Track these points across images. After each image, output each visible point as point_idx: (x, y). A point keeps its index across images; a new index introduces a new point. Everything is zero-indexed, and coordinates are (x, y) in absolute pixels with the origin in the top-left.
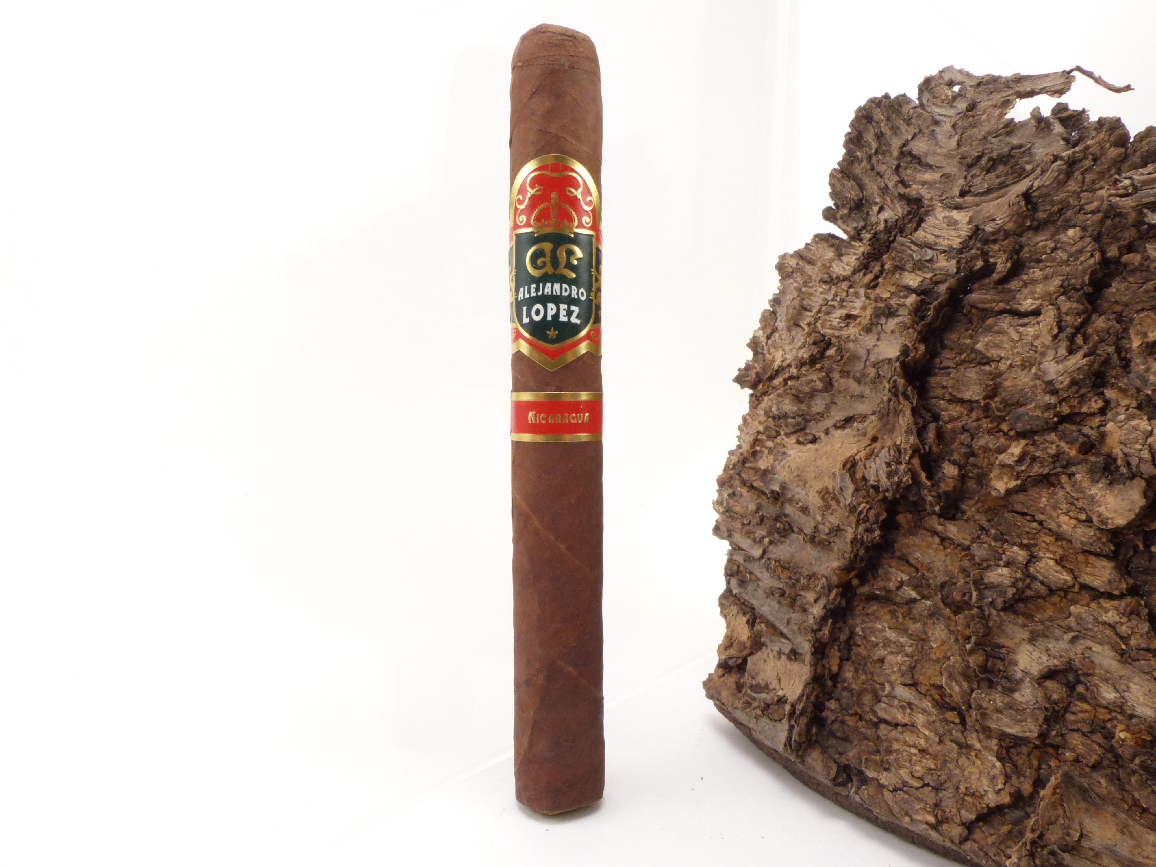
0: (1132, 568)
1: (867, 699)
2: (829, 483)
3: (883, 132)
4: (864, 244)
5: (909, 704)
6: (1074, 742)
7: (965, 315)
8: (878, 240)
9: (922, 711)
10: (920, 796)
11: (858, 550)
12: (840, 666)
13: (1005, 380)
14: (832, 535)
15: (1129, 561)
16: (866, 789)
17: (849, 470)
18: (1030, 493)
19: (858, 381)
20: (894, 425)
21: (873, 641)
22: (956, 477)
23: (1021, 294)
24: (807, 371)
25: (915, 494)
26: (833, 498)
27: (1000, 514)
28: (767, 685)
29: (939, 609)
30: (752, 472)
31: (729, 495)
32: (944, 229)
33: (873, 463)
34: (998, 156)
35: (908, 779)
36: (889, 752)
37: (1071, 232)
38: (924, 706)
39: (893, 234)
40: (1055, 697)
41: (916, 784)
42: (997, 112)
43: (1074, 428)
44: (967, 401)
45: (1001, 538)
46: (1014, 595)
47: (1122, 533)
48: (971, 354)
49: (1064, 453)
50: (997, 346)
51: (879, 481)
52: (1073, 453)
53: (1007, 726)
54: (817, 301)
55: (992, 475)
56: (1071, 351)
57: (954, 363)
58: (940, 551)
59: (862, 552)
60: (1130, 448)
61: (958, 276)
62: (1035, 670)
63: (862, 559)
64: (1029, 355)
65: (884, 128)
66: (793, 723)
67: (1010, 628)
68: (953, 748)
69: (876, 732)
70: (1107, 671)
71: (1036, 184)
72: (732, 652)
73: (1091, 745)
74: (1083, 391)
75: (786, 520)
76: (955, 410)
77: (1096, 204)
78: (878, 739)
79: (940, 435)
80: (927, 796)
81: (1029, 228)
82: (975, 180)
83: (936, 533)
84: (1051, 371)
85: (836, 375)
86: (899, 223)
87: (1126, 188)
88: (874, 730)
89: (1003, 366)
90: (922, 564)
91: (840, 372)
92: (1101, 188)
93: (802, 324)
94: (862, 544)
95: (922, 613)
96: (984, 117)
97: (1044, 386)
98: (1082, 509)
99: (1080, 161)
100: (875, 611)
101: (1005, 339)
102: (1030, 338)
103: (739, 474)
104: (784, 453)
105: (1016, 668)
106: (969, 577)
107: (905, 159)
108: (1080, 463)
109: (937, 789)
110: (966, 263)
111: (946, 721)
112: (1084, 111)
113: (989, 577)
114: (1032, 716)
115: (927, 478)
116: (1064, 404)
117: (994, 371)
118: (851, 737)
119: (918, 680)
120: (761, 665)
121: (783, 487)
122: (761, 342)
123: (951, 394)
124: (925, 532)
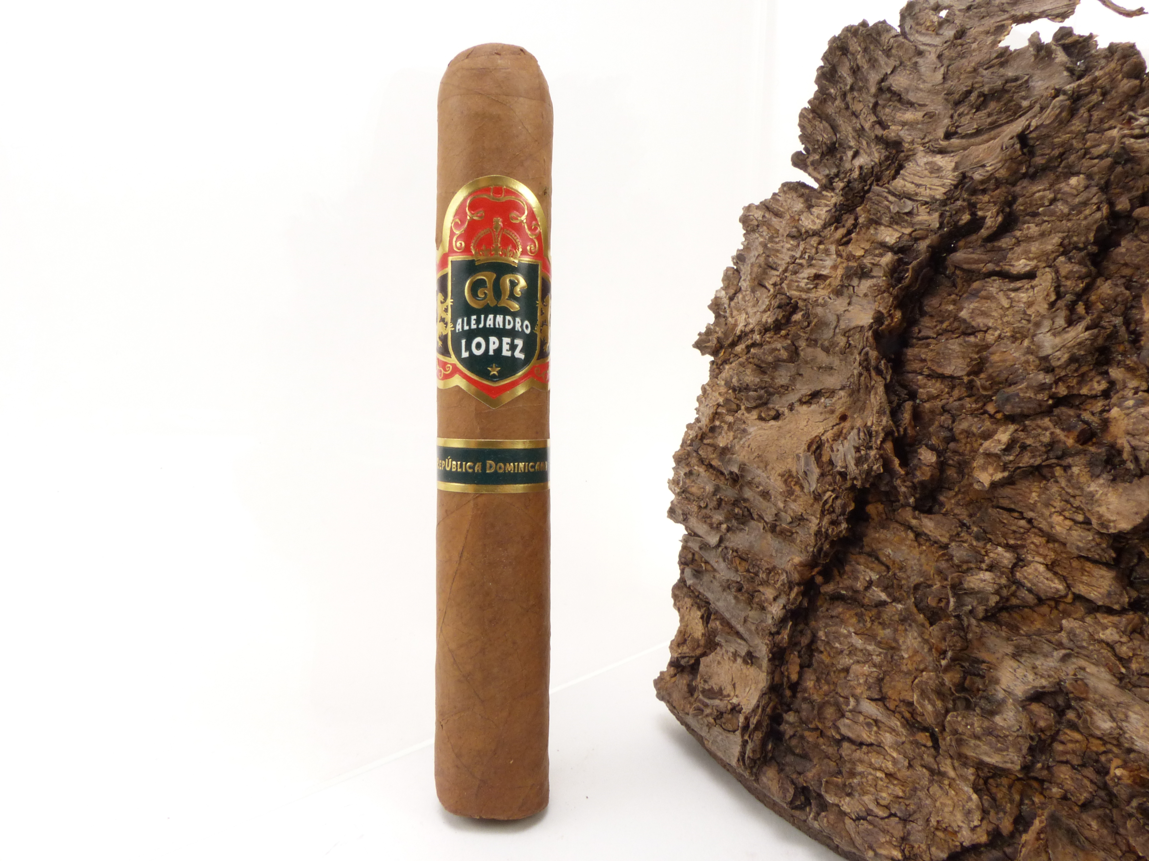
0: (1135, 578)
1: (830, 712)
2: (792, 465)
3: (860, 64)
4: (837, 194)
5: (876, 721)
6: (1062, 776)
7: (948, 277)
8: (851, 189)
9: (889, 730)
10: (886, 827)
11: (822, 544)
12: (800, 674)
13: (992, 354)
14: (794, 525)
15: (1132, 570)
16: (825, 816)
17: (815, 452)
18: (1018, 486)
19: (827, 350)
20: (865, 403)
21: (837, 648)
22: (934, 464)
23: (1013, 254)
24: (772, 337)
25: (887, 484)
26: (796, 483)
27: (983, 509)
28: (721, 690)
29: (911, 614)
30: (710, 449)
31: (685, 474)
32: (926, 176)
33: (841, 446)
34: (990, 90)
35: (872, 806)
36: (852, 774)
37: (1074, 181)
38: (893, 724)
39: (869, 182)
40: (1042, 724)
41: (881, 813)
42: (990, 39)
43: (1071, 412)
44: (948, 377)
45: (984, 537)
46: (997, 603)
47: (1125, 538)
48: (954, 322)
49: (1059, 441)
50: (985, 314)
51: (846, 467)
52: (1070, 442)
53: (986, 754)
54: (783, 259)
55: (975, 465)
56: (1071, 322)
57: (934, 333)
58: (914, 547)
59: (826, 546)
60: (1140, 440)
61: (940, 232)
62: (1020, 690)
63: (826, 555)
64: (1020, 325)
65: (861, 60)
66: (746, 737)
67: (992, 641)
68: (924, 774)
69: (838, 750)
70: (1103, 696)
71: (1034, 123)
72: (685, 649)
73: (1082, 780)
74: (1084, 369)
75: (745, 505)
76: (934, 387)
77: (1104, 147)
78: (840, 759)
79: (917, 415)
80: (893, 828)
81: (1025, 176)
82: (962, 120)
83: (910, 527)
84: (1046, 344)
85: (802, 344)
86: (875, 170)
87: (1142, 127)
88: (836, 749)
89: (990, 338)
90: (894, 563)
91: (807, 340)
92: (1111, 128)
93: (767, 285)
94: (826, 538)
95: (893, 618)
96: (974, 46)
97: (1037, 362)
98: (1079, 508)
99: (1087, 95)
100: (840, 614)
101: (994, 305)
102: (1023, 305)
103: (697, 452)
104: (744, 431)
105: (998, 687)
106: (946, 580)
107: (884, 96)
108: (1078, 453)
109: (905, 820)
110: (951, 216)
111: (917, 744)
112: (1091, 36)
113: (969, 582)
114: (1014, 744)
115: (901, 465)
116: (1060, 384)
117: (980, 343)
118: (811, 754)
119: (886, 694)
120: (715, 667)
121: (743, 468)
122: (723, 303)
123: (930, 368)
124: (898, 525)
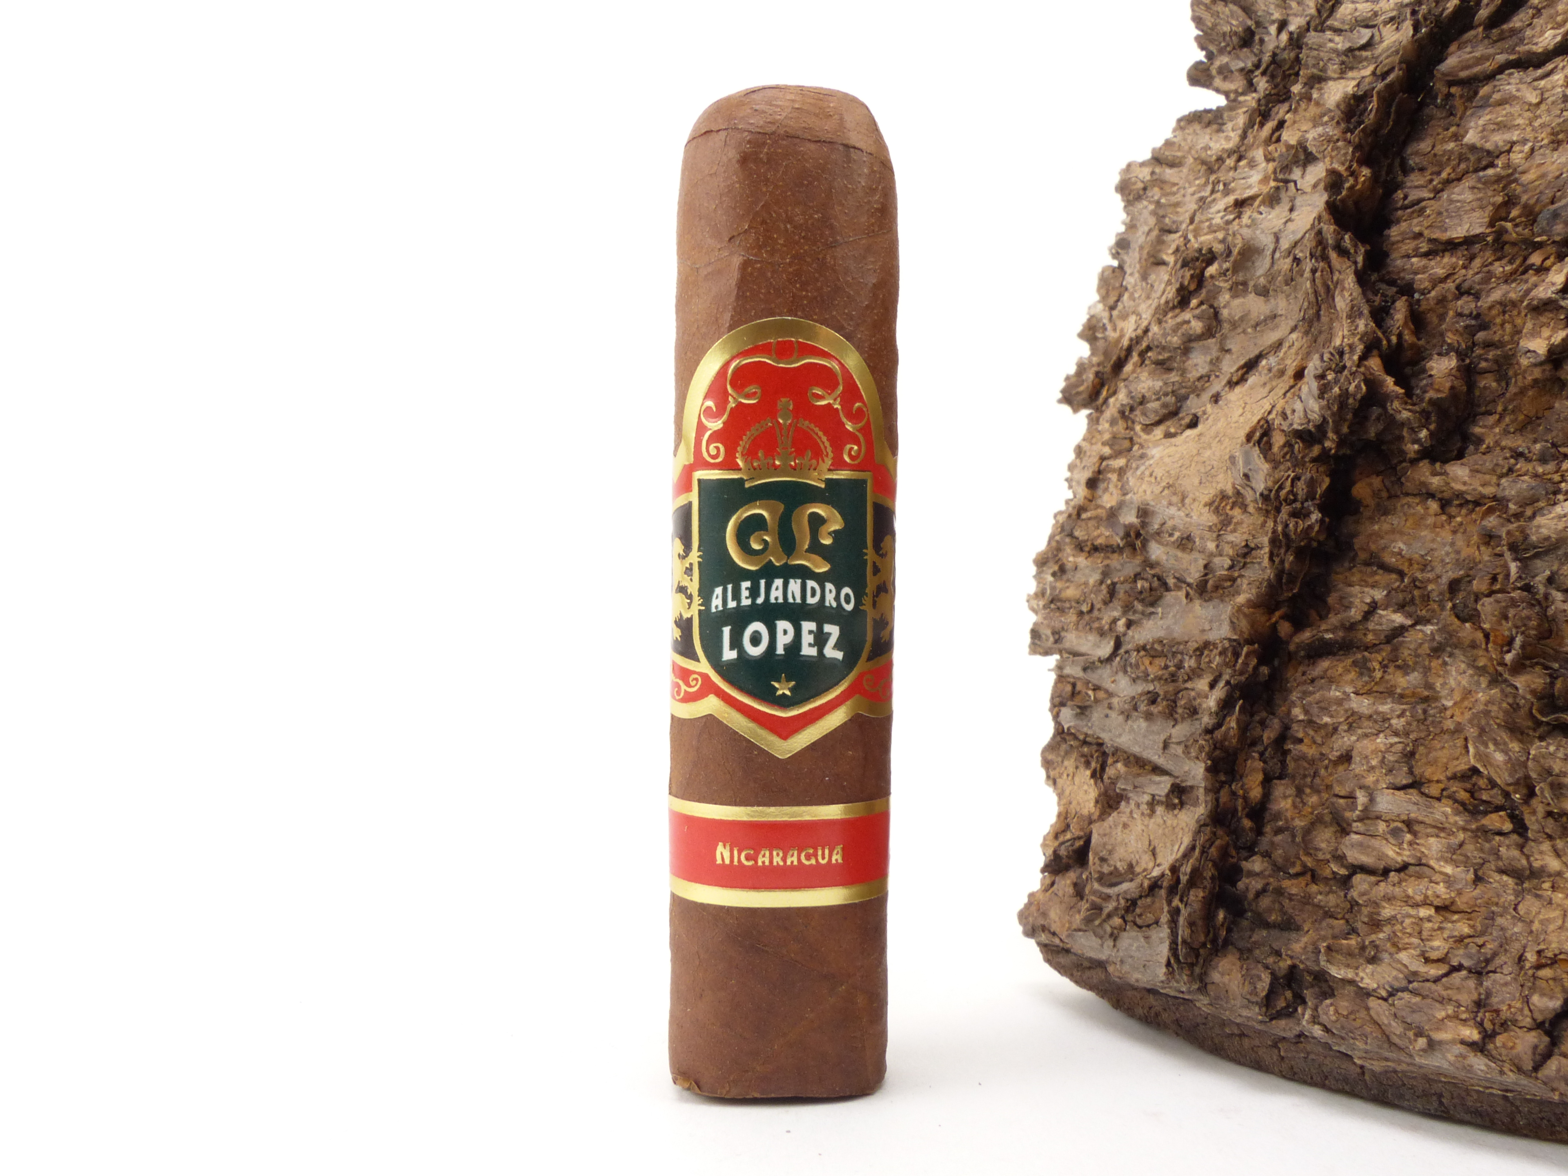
1: (1324, 839)
2: (1226, 482)
4: (1258, 87)
5: (1409, 824)
7: (1443, 106)
8: (1279, 65)
9: (1435, 831)
10: (1444, 993)
11: (1282, 562)
12: (1267, 789)
13: (1524, 176)
14: (1237, 568)
16: (1332, 1005)
17: (1259, 442)
19: (1264, 292)
20: (1328, 320)
21: (1326, 724)
22: (1453, 372)
23: (1533, 29)
24: (1176, 316)
25: (1378, 419)
26: (1234, 503)
28: (1131, 867)
29: (1451, 634)
30: (1091, 522)
31: (1054, 574)
33: (1299, 402)
35: (1417, 966)
36: (1376, 924)
38: (1438, 817)
44: (1460, 244)
45: (1554, 454)
48: (1459, 164)
50: (1502, 126)
54: (1187, 211)
57: (1430, 191)
58: (1443, 526)
59: (1291, 561)
63: (1292, 579)
66: (1176, 902)
68: (1505, 886)
69: (1345, 896)
72: (1068, 836)
75: (1152, 572)
76: (1439, 267)
78: (1351, 910)
79: (1417, 319)
80: (1459, 990)
83: (1431, 495)
85: (1224, 298)
88: (1342, 894)
90: (1410, 560)
91: (1231, 289)
93: (1165, 257)
94: (1288, 547)
95: (1419, 651)
100: (1326, 671)
101: (1515, 109)
102: (1560, 90)
104: (1143, 456)
106: (1500, 543)
109: (1479, 973)
111: (1485, 833)
113: (1539, 527)
115: (1396, 384)
117: (1504, 173)
118: (1297, 918)
119: (1422, 776)
120: (1118, 833)
121: (1144, 513)
122: (1101, 319)
123: (1431, 241)
124: (1409, 499)
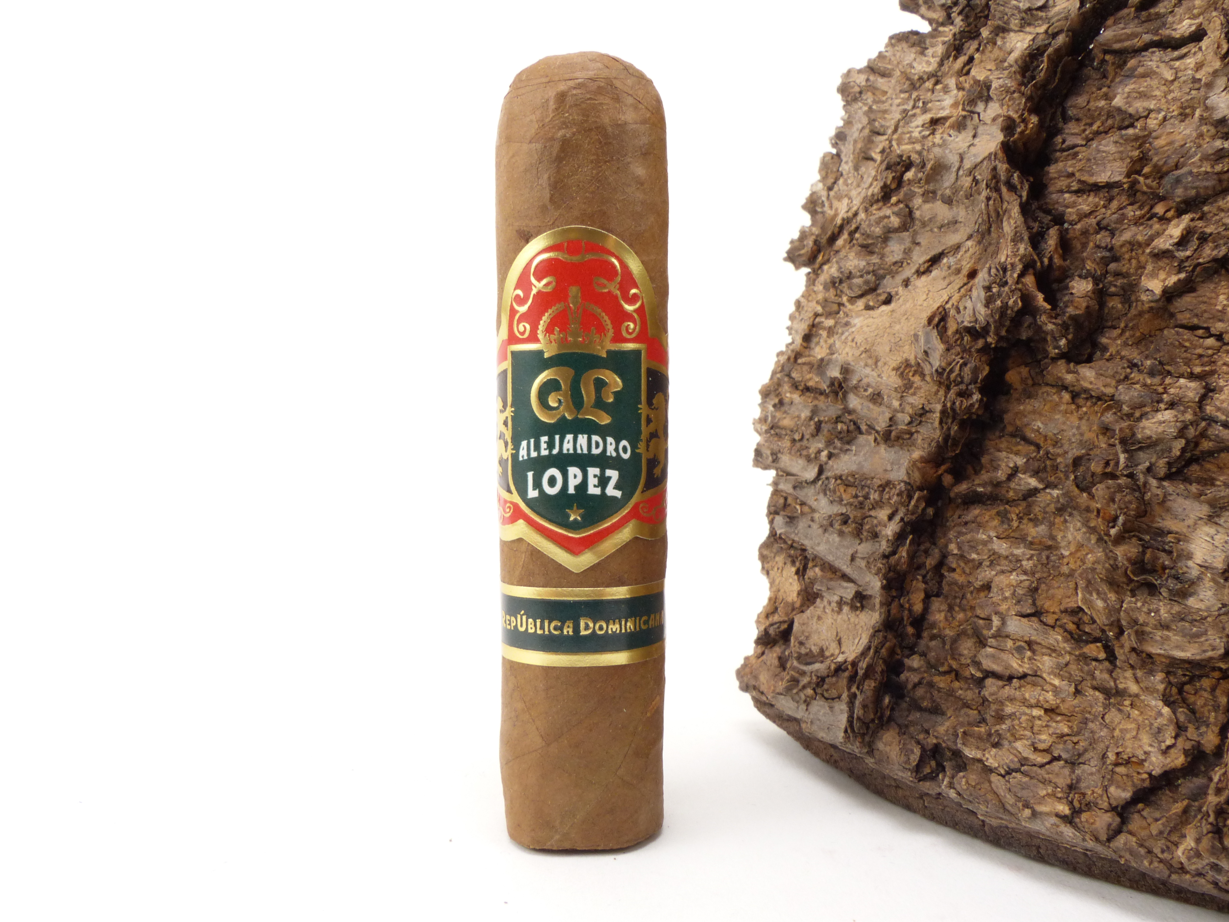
1: (966, 647)
2: (910, 353)
4: (955, 23)
5: (1030, 643)
7: (1097, 69)
9: (1049, 651)
10: (1047, 776)
11: (949, 429)
12: (926, 604)
13: (1156, 140)
14: (915, 424)
16: (964, 777)
17: (937, 325)
18: (1200, 291)
19: (949, 201)
20: (997, 240)
21: (973, 560)
22: (1089, 294)
23: (1174, 16)
24: (879, 208)
25: (1029, 327)
26: (915, 372)
27: (1158, 336)
28: (822, 651)
29: (1072, 499)
30: (806, 368)
31: (774, 406)
33: (969, 301)
35: (1028, 753)
36: (1000, 718)
38: (1052, 643)
44: (1103, 187)
45: (1160, 370)
46: (1183, 450)
48: (1107, 120)
50: (1143, 96)
51: (976, 319)
53: (1178, 647)
54: (892, 118)
55: (1143, 276)
57: (1083, 139)
58: (1072, 413)
59: (955, 429)
61: (1081, 12)
62: (1220, 561)
63: (955, 442)
64: (1190, 97)
66: (854, 689)
67: (1179, 504)
68: (1097, 699)
69: (979, 693)
72: (776, 618)
75: (850, 418)
76: (1085, 204)
78: (983, 704)
79: (1065, 244)
80: (1057, 775)
83: (1065, 388)
84: (1221, 105)
85: (917, 202)
88: (977, 691)
90: (1045, 437)
91: (923, 195)
93: (874, 155)
94: (954, 419)
95: (1047, 509)
97: (1213, 130)
100: (976, 517)
101: (1154, 83)
102: (1190, 72)
104: (847, 325)
105: (1190, 563)
106: (1114, 436)
109: (1072, 764)
111: (1085, 658)
113: (1144, 428)
114: (1215, 625)
115: (1045, 300)
117: (1141, 134)
118: (943, 706)
119: (1042, 607)
120: (814, 624)
121: (846, 370)
122: (820, 197)
123: (1080, 181)
124: (1048, 389)
